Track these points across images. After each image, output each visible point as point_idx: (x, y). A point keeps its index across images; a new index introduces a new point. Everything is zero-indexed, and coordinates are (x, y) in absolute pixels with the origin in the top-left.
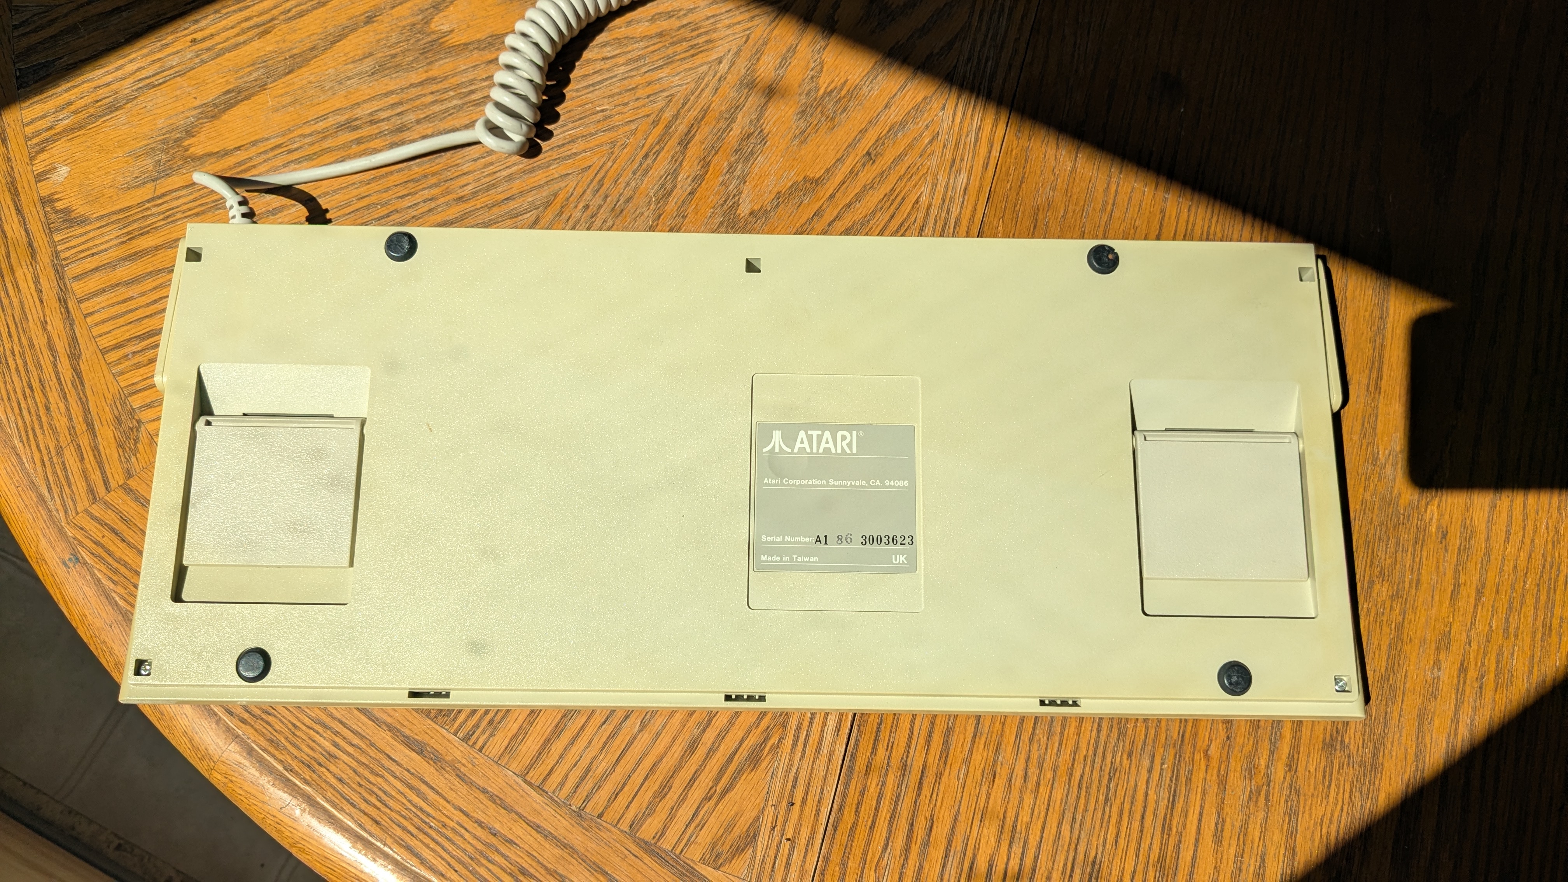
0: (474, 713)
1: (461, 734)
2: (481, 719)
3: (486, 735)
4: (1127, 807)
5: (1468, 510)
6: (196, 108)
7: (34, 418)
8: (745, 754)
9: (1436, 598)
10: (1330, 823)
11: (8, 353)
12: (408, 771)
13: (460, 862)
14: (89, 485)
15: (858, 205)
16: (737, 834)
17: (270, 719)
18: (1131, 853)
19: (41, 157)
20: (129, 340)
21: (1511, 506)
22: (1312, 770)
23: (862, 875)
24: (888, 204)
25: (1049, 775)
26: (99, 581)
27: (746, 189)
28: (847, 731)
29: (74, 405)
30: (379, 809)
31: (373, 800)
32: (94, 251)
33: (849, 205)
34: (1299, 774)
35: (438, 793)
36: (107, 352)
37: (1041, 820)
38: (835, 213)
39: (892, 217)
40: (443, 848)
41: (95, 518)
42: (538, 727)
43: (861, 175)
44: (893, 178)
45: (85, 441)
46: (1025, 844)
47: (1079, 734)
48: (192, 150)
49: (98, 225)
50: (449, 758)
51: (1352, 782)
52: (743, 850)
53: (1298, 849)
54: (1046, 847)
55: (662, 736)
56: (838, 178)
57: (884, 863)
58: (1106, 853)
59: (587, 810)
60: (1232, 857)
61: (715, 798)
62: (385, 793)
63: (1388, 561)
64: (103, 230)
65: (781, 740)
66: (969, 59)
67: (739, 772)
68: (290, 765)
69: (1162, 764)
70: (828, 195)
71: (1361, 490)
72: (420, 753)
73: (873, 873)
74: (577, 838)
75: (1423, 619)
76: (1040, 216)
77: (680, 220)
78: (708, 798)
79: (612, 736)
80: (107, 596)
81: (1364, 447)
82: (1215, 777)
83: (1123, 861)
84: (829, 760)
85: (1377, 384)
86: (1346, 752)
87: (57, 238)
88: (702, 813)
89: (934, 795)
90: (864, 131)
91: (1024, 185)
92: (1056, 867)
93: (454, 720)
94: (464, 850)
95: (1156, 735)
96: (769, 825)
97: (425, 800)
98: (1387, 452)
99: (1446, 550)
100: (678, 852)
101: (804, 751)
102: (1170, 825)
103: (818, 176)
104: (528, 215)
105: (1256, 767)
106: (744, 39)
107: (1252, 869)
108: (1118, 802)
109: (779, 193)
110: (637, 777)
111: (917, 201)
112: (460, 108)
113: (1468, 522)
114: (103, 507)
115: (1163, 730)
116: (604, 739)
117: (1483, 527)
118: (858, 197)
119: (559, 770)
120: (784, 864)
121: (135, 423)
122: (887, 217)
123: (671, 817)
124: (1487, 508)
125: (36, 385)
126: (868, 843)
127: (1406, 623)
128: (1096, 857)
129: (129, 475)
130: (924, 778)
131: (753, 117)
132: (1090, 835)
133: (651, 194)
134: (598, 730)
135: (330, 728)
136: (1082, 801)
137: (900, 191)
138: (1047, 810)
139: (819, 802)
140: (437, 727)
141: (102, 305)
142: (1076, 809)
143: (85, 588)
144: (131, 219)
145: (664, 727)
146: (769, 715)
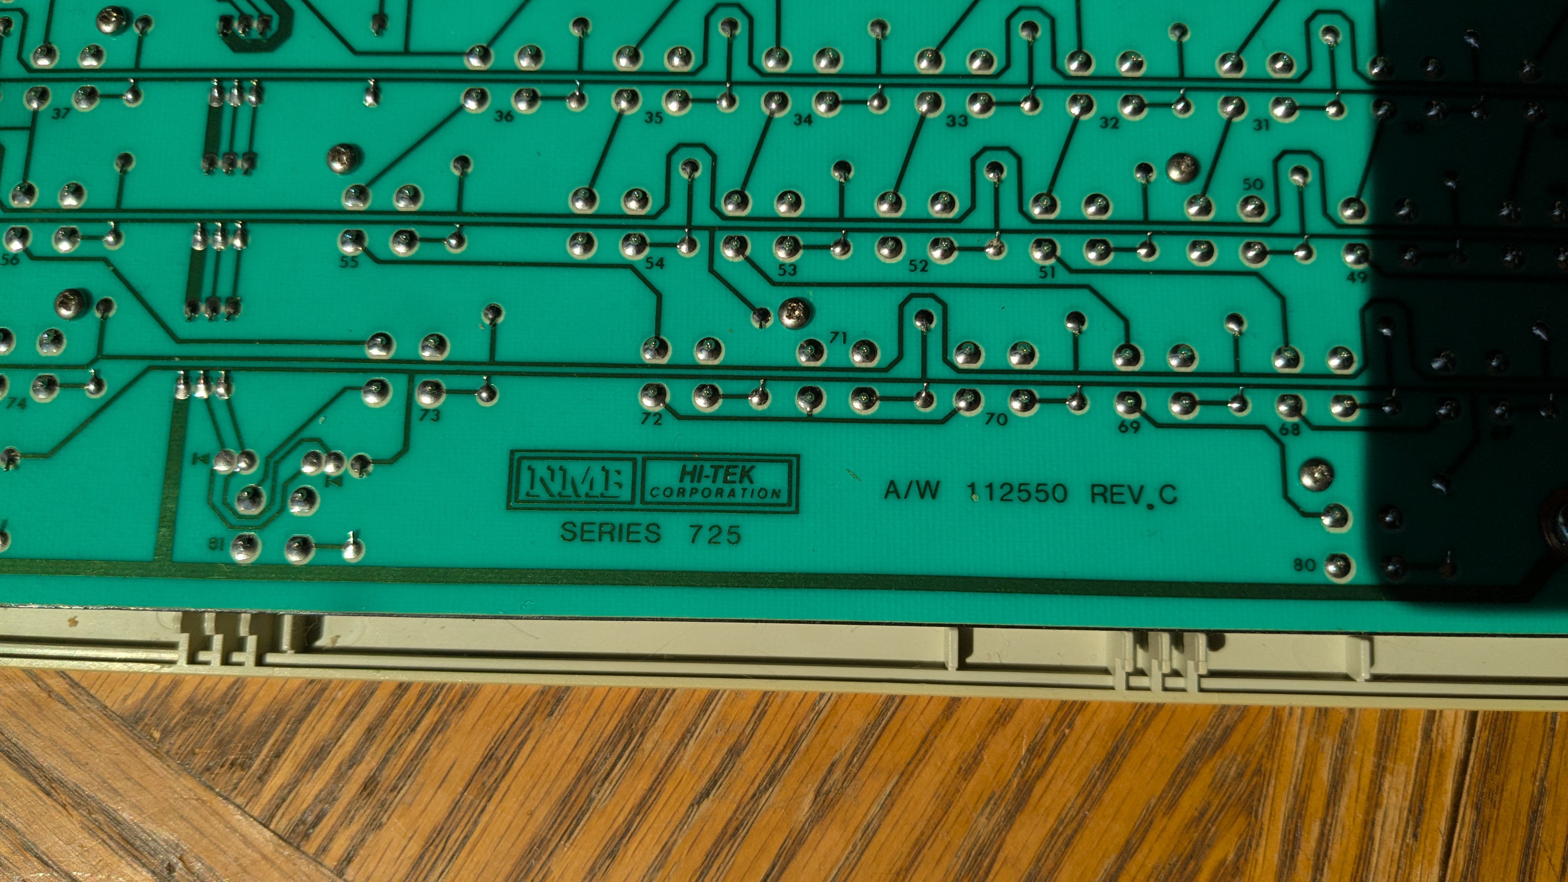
0: (319, 755)
1: (282, 823)
2: (340, 776)
3: (355, 827)
28: (1443, 825)
55: (881, 836)
65: (1244, 851)
93: (262, 779)
116: (706, 843)
134: (687, 815)
145: (886, 808)
146: (1205, 776)
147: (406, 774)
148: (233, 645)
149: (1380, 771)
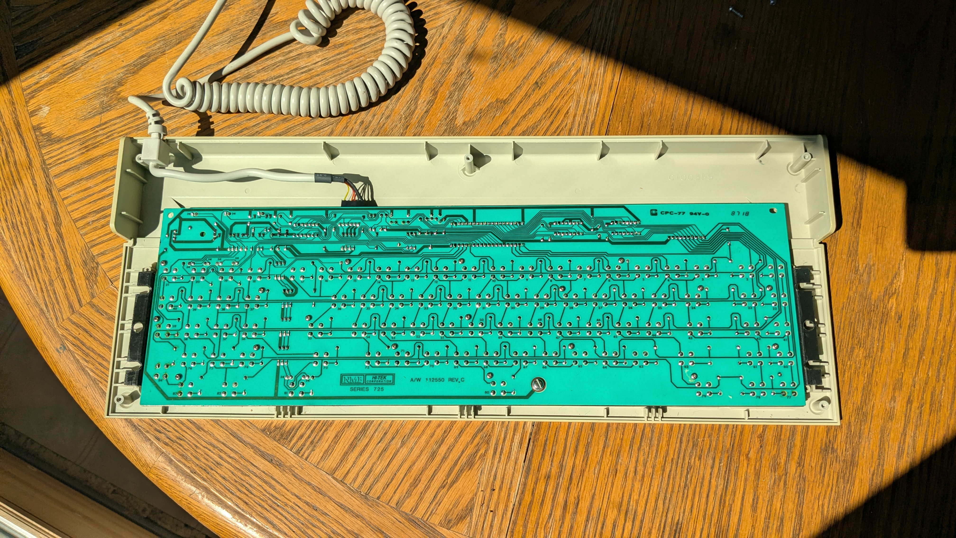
0: (301, 437)
1: (294, 450)
2: (306, 440)
3: (309, 450)
4: (698, 489)
5: (915, 301)
6: (123, 67)
7: (36, 263)
8: (465, 460)
9: (894, 357)
10: (824, 498)
11: (19, 223)
12: (264, 472)
13: (296, 526)
14: (69, 303)
15: (530, 116)
16: (461, 508)
17: (182, 442)
18: (701, 517)
19: (32, 101)
20: (89, 213)
21: (943, 298)
22: (813, 465)
23: (536, 532)
24: (549, 115)
25: (650, 470)
26: (78, 360)
27: (461, 108)
28: (526, 446)
29: (59, 254)
30: (247, 495)
31: (244, 490)
32: (66, 159)
33: (524, 116)
34: (805, 468)
35: (282, 485)
36: (77, 221)
37: (645, 498)
38: (516, 121)
39: (552, 123)
40: (286, 518)
41: (74, 323)
42: (340, 445)
43: (532, 97)
44: (552, 98)
45: (66, 276)
46: (635, 512)
47: (668, 445)
48: (122, 94)
49: (68, 143)
50: (288, 464)
51: (838, 473)
52: (464, 518)
53: (804, 514)
54: (648, 515)
55: (414, 450)
56: (518, 99)
57: (550, 525)
58: (685, 517)
59: (371, 495)
60: (763, 519)
61: (447, 487)
62: (250, 485)
63: (864, 334)
64: (71, 146)
65: (486, 451)
66: (600, 20)
67: (461, 471)
68: (194, 470)
69: (720, 463)
70: (511, 110)
71: (848, 290)
72: (271, 461)
73: (543, 531)
74: (365, 511)
75: (885, 371)
76: (645, 120)
77: (420, 129)
78: (442, 487)
79: (385, 450)
80: (83, 370)
81: (850, 263)
82: (752, 471)
83: (696, 522)
84: (516, 463)
85: (858, 221)
86: (835, 454)
87: (44, 151)
88: (439, 496)
89: (580, 484)
90: (533, 68)
91: (634, 100)
92: (654, 526)
93: (290, 441)
94: (298, 519)
95: (716, 445)
96: (480, 503)
97: (274, 489)
98: (864, 265)
99: (901, 327)
100: (425, 519)
101: (500, 458)
102: (725, 500)
103: (505, 98)
104: (327, 128)
105: (778, 464)
106: (458, 12)
107: (775, 526)
108: (693, 486)
109: (481, 110)
110: (400, 475)
111: (567, 112)
112: (283, 62)
113: (915, 309)
114: (78, 316)
115: (721, 442)
116: (380, 452)
117: (925, 312)
118: (530, 111)
119: (354, 470)
120: (489, 526)
121: (95, 265)
122: (548, 123)
123: (421, 498)
124: (927, 300)
125: (36, 242)
126: (540, 513)
127: (874, 373)
128: (679, 520)
129: (93, 296)
130: (574, 473)
131: (464, 62)
132: (675, 507)
133: (402, 113)
134: (376, 446)
135: (217, 448)
136: (671, 486)
137: (557, 106)
138: (649, 491)
139: (510, 488)
140: (280, 446)
141: (73, 192)
142: (666, 491)
143: (70, 365)
144: (87, 138)
145: (415, 444)
146: (479, 436)
147: (319, 440)
148: (286, 413)
149: (514, 434)
